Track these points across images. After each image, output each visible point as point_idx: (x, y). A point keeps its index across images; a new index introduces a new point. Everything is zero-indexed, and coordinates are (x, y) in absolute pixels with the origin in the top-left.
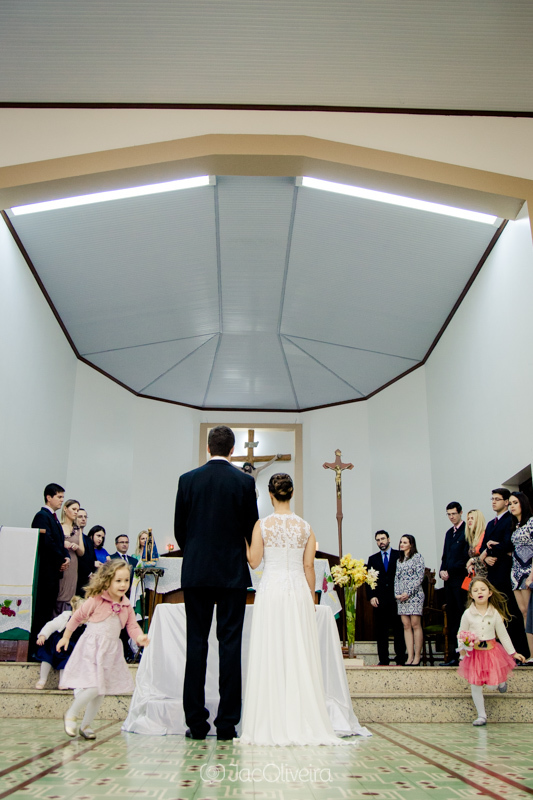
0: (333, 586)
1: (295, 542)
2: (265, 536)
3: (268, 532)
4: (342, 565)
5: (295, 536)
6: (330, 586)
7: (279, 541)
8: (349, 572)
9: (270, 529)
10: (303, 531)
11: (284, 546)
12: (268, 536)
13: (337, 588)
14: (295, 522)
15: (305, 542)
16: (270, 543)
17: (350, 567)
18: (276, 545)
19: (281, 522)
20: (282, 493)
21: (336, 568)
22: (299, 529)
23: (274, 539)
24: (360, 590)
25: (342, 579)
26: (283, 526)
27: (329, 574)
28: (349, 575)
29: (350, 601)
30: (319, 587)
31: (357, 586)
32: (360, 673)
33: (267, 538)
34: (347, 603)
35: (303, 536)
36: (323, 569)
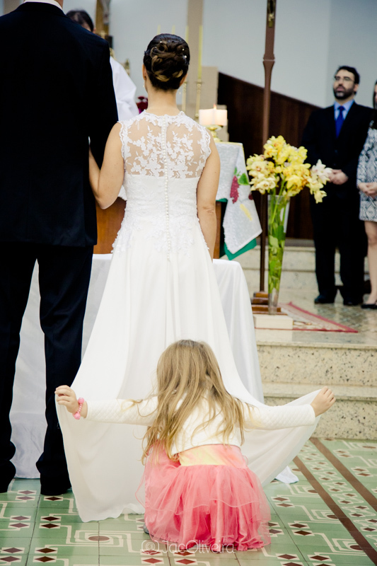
0: (248, 193)
1: (181, 167)
2: (127, 155)
3: (135, 150)
4: (266, 156)
5: (182, 158)
6: (244, 191)
7: (153, 165)
8: (278, 170)
9: (138, 143)
10: (197, 147)
11: (161, 174)
12: (134, 155)
13: (255, 196)
14: (183, 130)
15: (201, 166)
16: (136, 168)
17: (280, 160)
18: (148, 172)
19: (156, 130)
20: (161, 78)
21: (256, 161)
22: (189, 143)
23: (143, 162)
24: (294, 200)
25: (265, 183)
26: (161, 139)
27: (242, 170)
28: (278, 175)
29: (277, 220)
30: (223, 193)
31: (291, 194)
32: (285, 352)
33: (132, 159)
34: (271, 221)
35: (197, 158)
36: (232, 161)
